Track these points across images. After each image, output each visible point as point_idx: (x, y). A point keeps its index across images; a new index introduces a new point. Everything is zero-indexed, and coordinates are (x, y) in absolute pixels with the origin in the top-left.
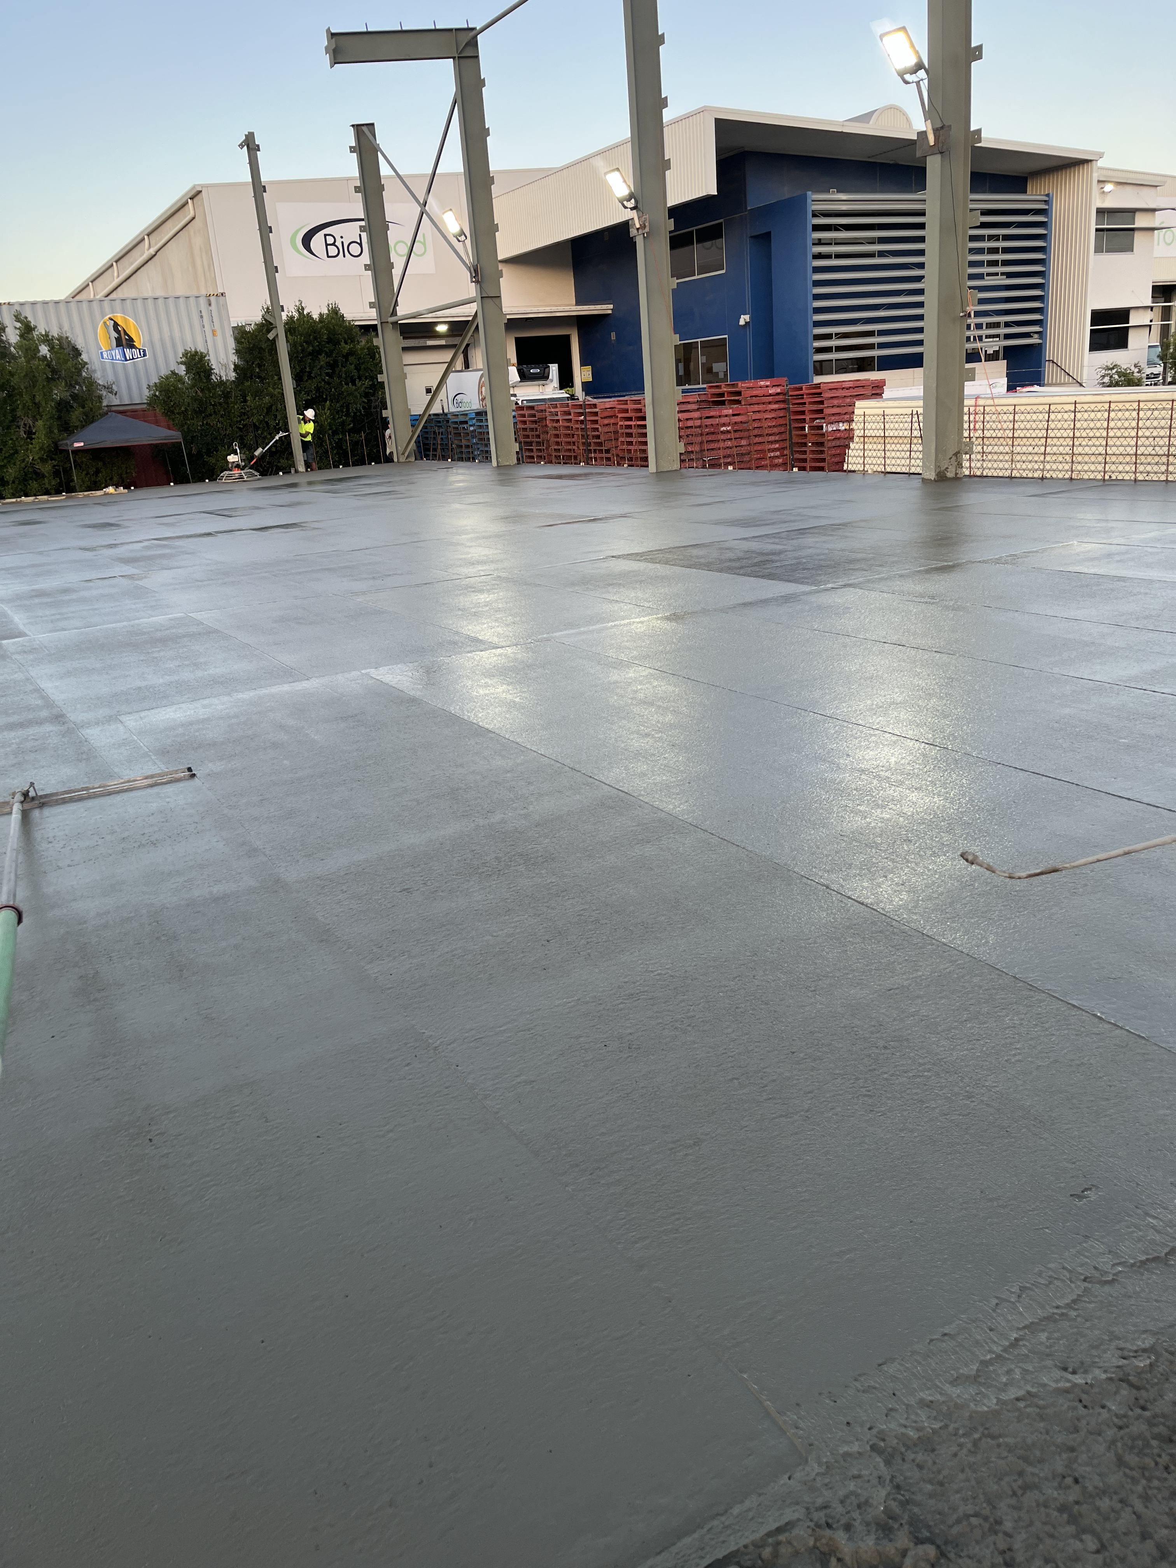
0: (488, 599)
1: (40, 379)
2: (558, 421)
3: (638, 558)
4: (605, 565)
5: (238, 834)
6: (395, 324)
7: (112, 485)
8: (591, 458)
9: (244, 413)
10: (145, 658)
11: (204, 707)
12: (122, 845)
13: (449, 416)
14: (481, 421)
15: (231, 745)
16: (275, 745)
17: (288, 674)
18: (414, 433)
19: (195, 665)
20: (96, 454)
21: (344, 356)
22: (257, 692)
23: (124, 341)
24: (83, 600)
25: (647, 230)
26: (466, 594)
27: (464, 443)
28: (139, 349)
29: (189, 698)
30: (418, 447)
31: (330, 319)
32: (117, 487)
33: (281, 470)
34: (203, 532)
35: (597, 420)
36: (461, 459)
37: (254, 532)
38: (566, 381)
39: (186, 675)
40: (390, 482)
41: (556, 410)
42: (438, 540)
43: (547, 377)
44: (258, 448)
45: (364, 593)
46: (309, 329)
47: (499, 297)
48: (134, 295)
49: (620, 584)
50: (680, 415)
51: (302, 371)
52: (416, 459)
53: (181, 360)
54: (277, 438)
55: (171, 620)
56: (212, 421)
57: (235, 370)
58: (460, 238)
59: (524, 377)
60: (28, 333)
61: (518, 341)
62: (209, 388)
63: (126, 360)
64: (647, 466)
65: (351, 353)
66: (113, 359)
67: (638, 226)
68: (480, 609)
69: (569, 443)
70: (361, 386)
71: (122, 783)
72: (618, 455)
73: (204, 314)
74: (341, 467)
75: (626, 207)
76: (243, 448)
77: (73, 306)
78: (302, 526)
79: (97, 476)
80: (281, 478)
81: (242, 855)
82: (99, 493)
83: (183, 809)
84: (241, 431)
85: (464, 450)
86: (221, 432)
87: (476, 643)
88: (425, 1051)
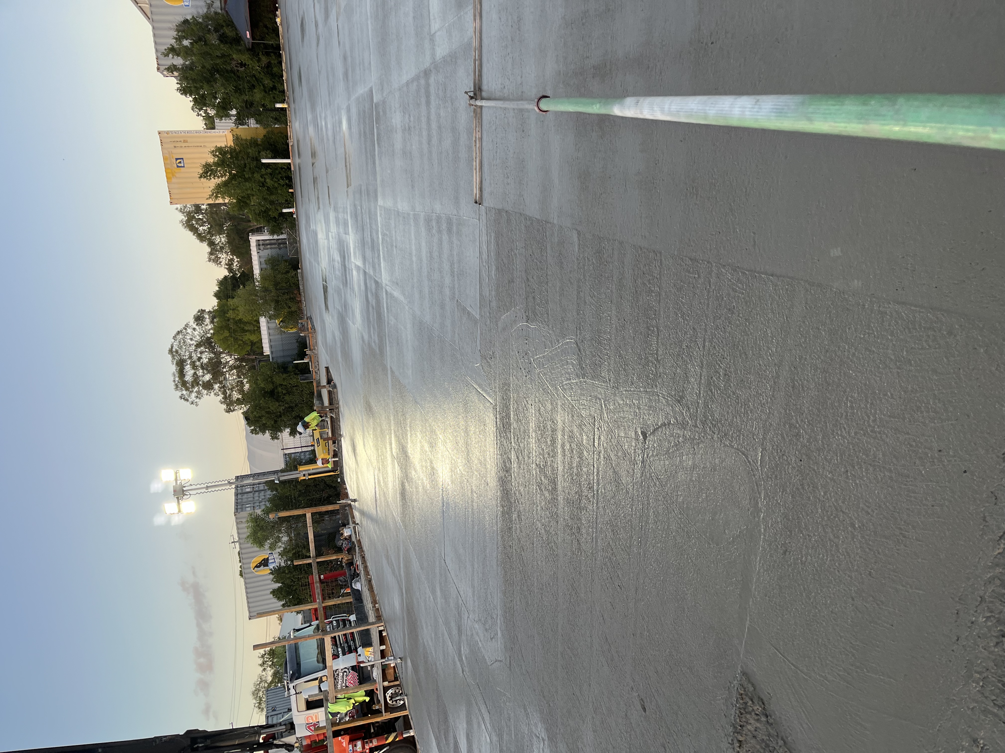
1: (205, 49)
7: (275, 19)
20: (254, 26)
32: (277, 16)
60: (176, 51)
71: (475, 37)
77: (155, 18)
79: (269, 28)
82: (280, 29)
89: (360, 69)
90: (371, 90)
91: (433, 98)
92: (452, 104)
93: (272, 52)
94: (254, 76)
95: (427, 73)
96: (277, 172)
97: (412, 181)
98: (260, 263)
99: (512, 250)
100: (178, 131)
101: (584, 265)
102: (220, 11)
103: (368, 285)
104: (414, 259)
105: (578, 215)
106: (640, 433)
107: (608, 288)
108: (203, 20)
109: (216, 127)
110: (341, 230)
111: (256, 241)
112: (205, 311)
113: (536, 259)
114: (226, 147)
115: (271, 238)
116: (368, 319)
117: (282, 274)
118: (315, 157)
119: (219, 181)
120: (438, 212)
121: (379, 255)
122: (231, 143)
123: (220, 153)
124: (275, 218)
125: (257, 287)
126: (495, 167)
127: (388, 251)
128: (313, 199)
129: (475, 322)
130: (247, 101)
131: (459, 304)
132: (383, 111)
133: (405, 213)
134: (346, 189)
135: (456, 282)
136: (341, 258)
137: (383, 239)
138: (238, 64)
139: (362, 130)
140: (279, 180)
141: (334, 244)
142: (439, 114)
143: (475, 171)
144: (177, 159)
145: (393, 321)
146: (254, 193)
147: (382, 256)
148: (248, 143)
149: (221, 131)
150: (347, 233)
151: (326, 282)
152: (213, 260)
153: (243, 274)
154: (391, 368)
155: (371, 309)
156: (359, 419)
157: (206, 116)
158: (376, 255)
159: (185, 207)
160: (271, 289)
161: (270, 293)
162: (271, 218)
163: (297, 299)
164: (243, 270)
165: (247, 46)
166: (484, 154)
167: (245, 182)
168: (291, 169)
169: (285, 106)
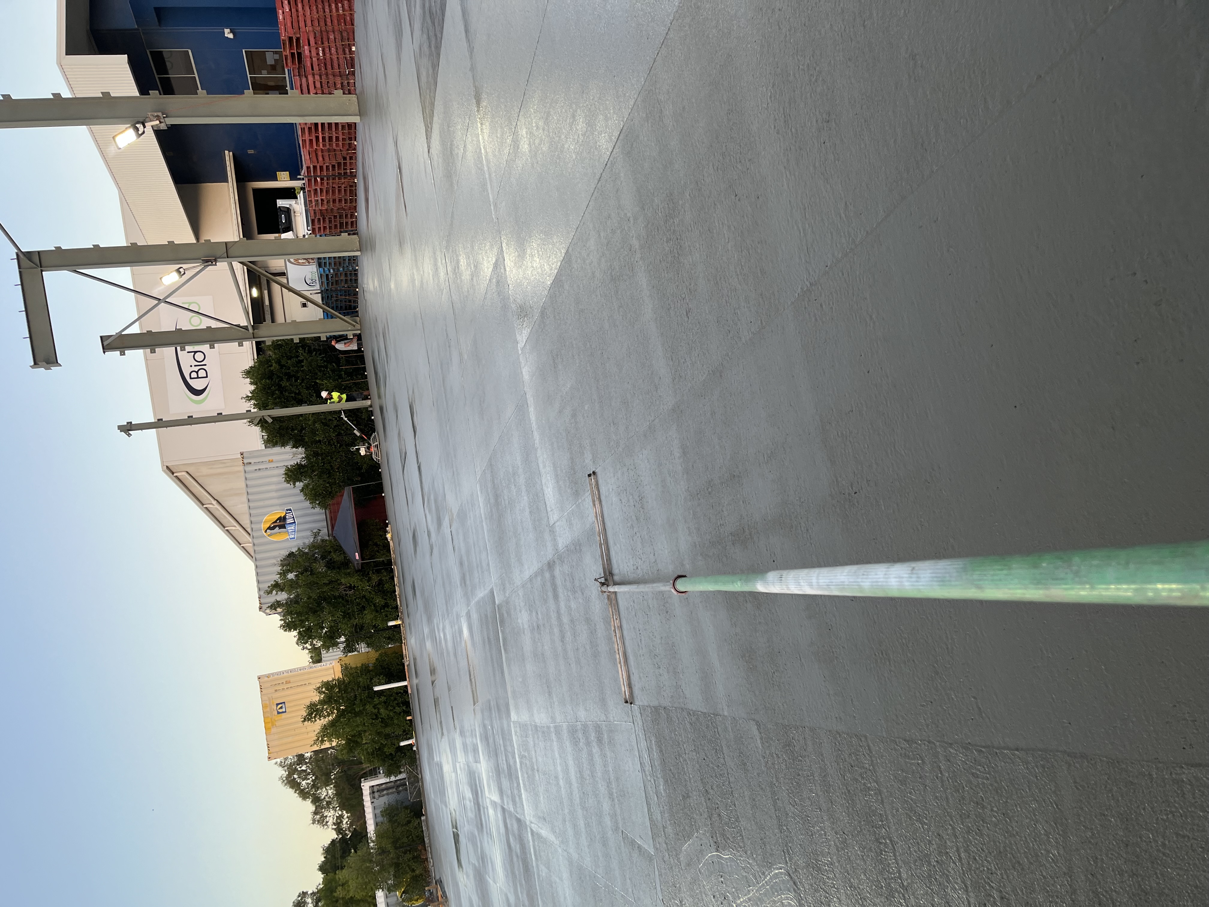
0: (464, 256)
1: (312, 579)
2: (322, 200)
3: (429, 130)
4: (435, 158)
5: (638, 440)
6: (253, 327)
7: (386, 535)
8: (351, 172)
9: (329, 442)
10: (509, 509)
11: (544, 467)
12: (642, 520)
13: (323, 289)
14: (325, 263)
15: (572, 447)
16: (574, 415)
17: (521, 409)
18: (338, 317)
19: (514, 474)
20: (363, 546)
21: (282, 368)
22: (535, 430)
23: (281, 523)
24: (468, 552)
25: (160, 114)
26: (460, 274)
27: (343, 278)
28: (286, 513)
29: (538, 478)
30: (348, 314)
31: (254, 377)
32: (387, 532)
33: (371, 418)
34: (417, 472)
35: (320, 167)
36: (356, 280)
37: (417, 436)
38: (290, 194)
39: (522, 480)
40: (376, 336)
41: (313, 201)
42: (419, 297)
43: (288, 208)
44: (354, 434)
45: (461, 354)
46: (262, 393)
47: (226, 243)
48: (248, 516)
49: (451, 144)
50: (311, 93)
51: (294, 399)
52: (358, 316)
53: (292, 485)
54: (346, 419)
55: (482, 492)
56: (336, 465)
57: (297, 448)
58: (182, 273)
59: (289, 228)
60: (280, 586)
61: (260, 233)
62: (312, 467)
63: (295, 522)
64: (355, 123)
65: (278, 362)
66: (295, 531)
67: (158, 122)
68: (472, 262)
69: (340, 191)
70: (303, 356)
71: (598, 521)
72: (348, 150)
73: (257, 468)
74: (366, 373)
75: (144, 132)
76: (354, 444)
77: (258, 556)
78: (412, 402)
79: (379, 545)
80: (376, 417)
81: (654, 436)
82: (391, 544)
83: (618, 479)
84: (342, 445)
85: (349, 278)
86: (344, 458)
87: (499, 264)
88: (812, 292)
89: (478, 572)
90: (492, 592)
91: (560, 590)
92: (583, 594)
93: (382, 569)
94: (364, 597)
95: (550, 566)
96: (392, 698)
97: (548, 687)
98: (375, 816)
99: (680, 755)
100: (280, 672)
101: (773, 764)
102: (327, 538)
103: (509, 826)
104: (561, 783)
105: (752, 701)
107: (811, 791)
108: (309, 549)
109: (323, 659)
110: (471, 759)
111: (370, 787)
112: (307, 893)
113: (712, 763)
114: (333, 680)
115: (388, 780)
116: (513, 873)
117: (402, 826)
118: (434, 674)
119: (324, 721)
120: (583, 720)
121: (518, 784)
122: (339, 675)
123: (327, 689)
124: (391, 754)
125: (372, 849)
126: (642, 658)
127: (528, 777)
128: (435, 725)
129: (650, 859)
130: (356, 624)
131: (625, 838)
132: (507, 613)
133: (544, 727)
134: (472, 707)
135: (617, 806)
136: (472, 794)
137: (521, 763)
138: (346, 587)
139: (486, 637)
140: (394, 708)
141: (463, 778)
142: (570, 607)
143: (619, 666)
144: (277, 704)
145: (544, 872)
146: (366, 728)
147: (522, 785)
148: (359, 671)
149: (328, 663)
150: (477, 761)
151: (456, 829)
152: (318, 821)
153: (355, 833)
155: (515, 859)
157: (312, 649)
158: (515, 785)
159: (286, 759)
160: (390, 848)
161: (388, 855)
162: (386, 755)
163: (422, 857)
164: (354, 828)
165: (356, 568)
166: (627, 644)
167: (356, 717)
168: (407, 692)
169: (399, 622)
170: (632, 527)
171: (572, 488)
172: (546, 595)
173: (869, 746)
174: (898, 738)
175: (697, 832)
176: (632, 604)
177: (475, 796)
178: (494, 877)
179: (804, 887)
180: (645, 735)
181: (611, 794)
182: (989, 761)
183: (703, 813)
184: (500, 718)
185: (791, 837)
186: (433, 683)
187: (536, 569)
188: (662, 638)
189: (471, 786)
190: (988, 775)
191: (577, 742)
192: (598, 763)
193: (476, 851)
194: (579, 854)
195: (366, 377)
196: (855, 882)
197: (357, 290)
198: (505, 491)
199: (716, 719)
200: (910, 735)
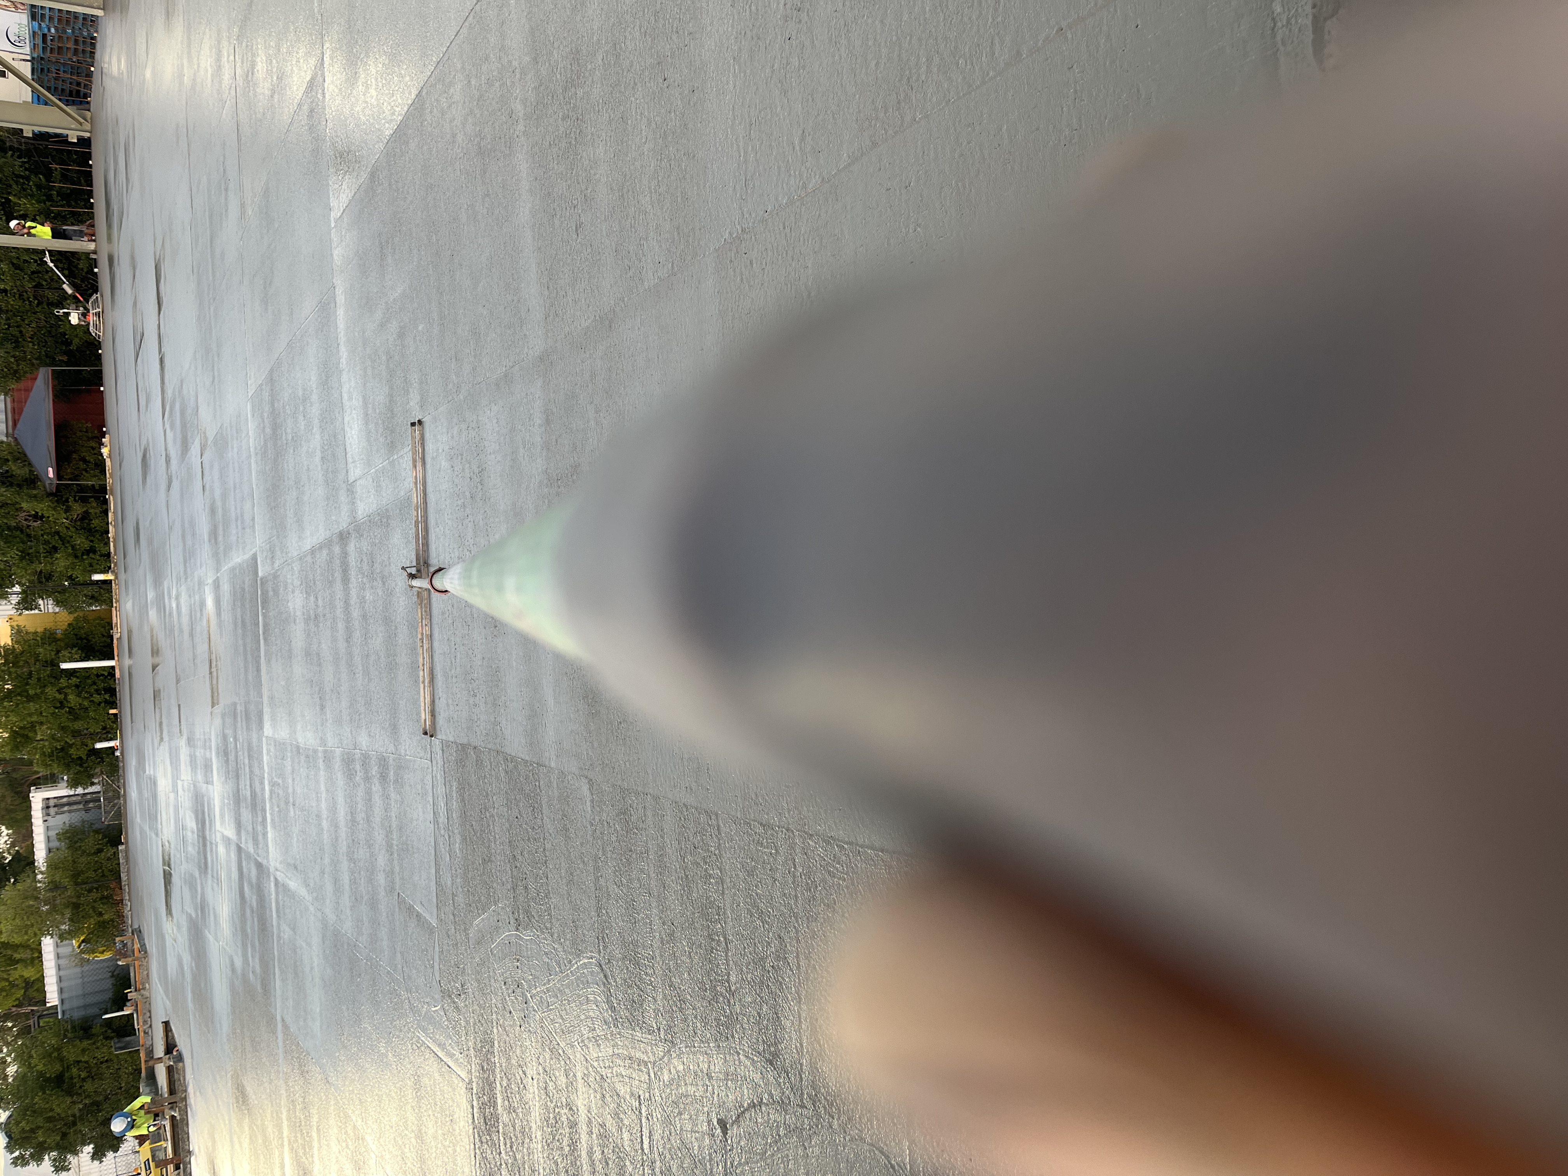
0: (264, 58)
5: (487, 390)
7: (100, 449)
9: (20, 295)
10: (292, 448)
11: (350, 399)
13: (35, 55)
14: (43, 16)
17: (326, 308)
18: (55, 105)
19: (304, 400)
20: (62, 459)
22: (342, 343)
24: (224, 496)
26: (255, 84)
27: (71, 45)
29: (339, 413)
30: (73, 103)
32: (103, 445)
33: (93, 270)
34: (158, 366)
36: (92, 54)
37: (162, 312)
39: (315, 411)
40: (114, 148)
42: (187, 103)
44: (63, 289)
45: (243, 206)
52: (89, 110)
54: (51, 265)
55: (253, 415)
56: (29, 331)
68: (275, 70)
71: (417, 490)
74: (92, 201)
76: (62, 304)
78: (159, 260)
79: (89, 462)
80: (102, 271)
82: (108, 463)
83: (452, 437)
84: (43, 303)
85: (81, 48)
86: (43, 323)
87: (314, 85)
88: (743, 242)
90: (254, 558)
91: (353, 573)
92: (384, 584)
93: (91, 497)
94: (57, 533)
95: (343, 537)
98: (48, 839)
103: (245, 870)
104: (325, 824)
105: (588, 754)
106: (715, 1123)
110: (200, 777)
111: (44, 800)
115: (72, 793)
117: (89, 855)
120: (365, 748)
122: (7, 640)
124: (80, 758)
125: (40, 882)
126: (454, 680)
127: (279, 811)
128: (152, 725)
129: (431, 930)
130: (41, 572)
131: (401, 902)
132: (274, 591)
133: (309, 749)
135: (396, 862)
136: (197, 824)
137: (271, 792)
138: (29, 516)
139: (239, 616)
140: (91, 696)
141: (186, 800)
143: (422, 686)
146: (43, 719)
148: (39, 639)
150: (209, 781)
151: (169, 866)
153: (17, 857)
154: (283, 1020)
156: (224, 1120)
158: (260, 819)
160: (67, 883)
161: (63, 893)
162: (73, 759)
163: (115, 898)
164: (17, 851)
165: (48, 490)
166: (436, 658)
167: (28, 701)
168: (114, 675)
169: (109, 577)
170: (464, 506)
171: (386, 437)
172: (333, 575)
173: (719, 826)
174: (754, 821)
175: (495, 904)
176: (449, 608)
177: (200, 826)
178: (216, 934)
179: (615, 981)
180: (445, 778)
181: (389, 846)
182: (850, 859)
183: (505, 883)
184: (248, 729)
185: (609, 923)
186: (154, 668)
187: (321, 539)
188: (483, 658)
189: (196, 813)
190: (845, 876)
191: (353, 775)
192: (378, 805)
193: (193, 896)
194: (337, 916)
195: (91, 206)
196: (676, 980)
197: (92, 69)
198: (290, 422)
199: (539, 770)
200: (768, 819)
